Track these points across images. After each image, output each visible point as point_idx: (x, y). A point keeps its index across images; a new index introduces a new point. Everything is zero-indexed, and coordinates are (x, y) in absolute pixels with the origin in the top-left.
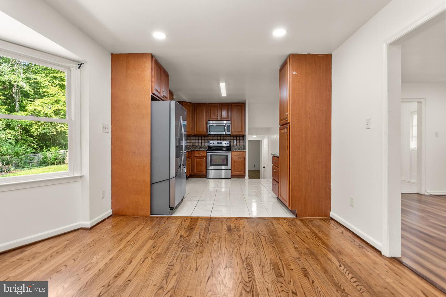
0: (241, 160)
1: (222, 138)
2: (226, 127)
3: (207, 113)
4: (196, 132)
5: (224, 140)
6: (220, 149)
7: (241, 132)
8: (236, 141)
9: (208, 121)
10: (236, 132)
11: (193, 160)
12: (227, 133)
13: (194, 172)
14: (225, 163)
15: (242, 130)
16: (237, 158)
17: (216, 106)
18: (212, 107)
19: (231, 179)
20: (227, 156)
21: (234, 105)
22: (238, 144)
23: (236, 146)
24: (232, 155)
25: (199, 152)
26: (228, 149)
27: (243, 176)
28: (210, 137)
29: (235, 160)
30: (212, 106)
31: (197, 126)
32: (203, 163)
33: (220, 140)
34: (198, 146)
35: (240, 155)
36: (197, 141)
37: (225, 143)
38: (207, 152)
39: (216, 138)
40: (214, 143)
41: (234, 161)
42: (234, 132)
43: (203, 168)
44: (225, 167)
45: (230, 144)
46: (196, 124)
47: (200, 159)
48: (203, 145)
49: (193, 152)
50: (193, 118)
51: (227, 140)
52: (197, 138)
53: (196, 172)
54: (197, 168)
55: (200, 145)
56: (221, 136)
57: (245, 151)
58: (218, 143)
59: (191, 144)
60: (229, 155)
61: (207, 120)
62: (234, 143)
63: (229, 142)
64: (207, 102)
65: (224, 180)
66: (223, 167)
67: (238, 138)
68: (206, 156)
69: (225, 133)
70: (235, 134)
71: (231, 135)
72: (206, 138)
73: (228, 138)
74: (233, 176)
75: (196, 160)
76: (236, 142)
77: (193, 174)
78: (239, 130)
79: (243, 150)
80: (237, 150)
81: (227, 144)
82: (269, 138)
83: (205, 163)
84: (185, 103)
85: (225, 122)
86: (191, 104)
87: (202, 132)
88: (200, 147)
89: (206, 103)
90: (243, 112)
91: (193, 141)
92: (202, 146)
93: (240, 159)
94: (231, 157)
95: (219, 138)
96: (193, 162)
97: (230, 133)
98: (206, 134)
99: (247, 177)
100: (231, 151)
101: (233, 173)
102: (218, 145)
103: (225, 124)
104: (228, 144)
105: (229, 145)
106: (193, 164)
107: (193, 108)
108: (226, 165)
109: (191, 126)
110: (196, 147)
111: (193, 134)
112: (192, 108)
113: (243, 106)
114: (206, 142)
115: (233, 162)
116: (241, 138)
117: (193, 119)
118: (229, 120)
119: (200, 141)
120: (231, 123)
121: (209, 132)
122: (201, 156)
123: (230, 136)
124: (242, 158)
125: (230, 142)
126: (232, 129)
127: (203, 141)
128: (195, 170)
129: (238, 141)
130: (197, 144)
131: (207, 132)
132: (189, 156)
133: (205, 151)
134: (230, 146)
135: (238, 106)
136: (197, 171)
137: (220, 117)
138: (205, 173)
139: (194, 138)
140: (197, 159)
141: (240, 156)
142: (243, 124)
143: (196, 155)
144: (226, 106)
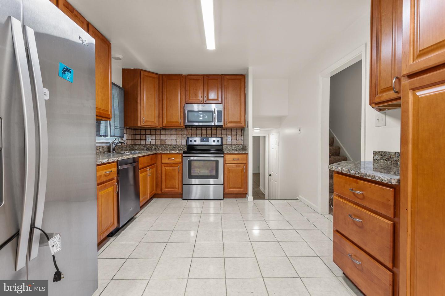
0: (241, 168)
1: (209, 132)
2: (214, 115)
3: (184, 92)
4: (165, 122)
5: (212, 135)
6: (206, 150)
7: (240, 122)
8: (230, 136)
9: (186, 105)
10: (232, 122)
11: (159, 168)
12: (217, 124)
13: (161, 190)
14: (214, 173)
15: (240, 119)
16: (234, 165)
17: (198, 79)
18: (192, 81)
19: (225, 199)
20: (217, 162)
21: (228, 77)
22: (235, 142)
23: (232, 145)
24: (225, 161)
25: (170, 156)
26: (219, 150)
27: (243, 195)
28: (189, 131)
29: (229, 168)
30: (191, 79)
31: (167, 112)
32: (177, 173)
33: (205, 136)
34: (170, 145)
35: (238, 159)
36: (168, 138)
37: (213, 141)
38: (184, 155)
39: (199, 132)
40: (195, 141)
41: (229, 170)
42: (229, 122)
43: (177, 182)
44: (214, 181)
45: (222, 142)
46: (165, 110)
47: (171, 168)
48: (179, 143)
49: (159, 156)
50: (161, 99)
51: (217, 136)
52: (168, 132)
53: (164, 189)
54: (166, 182)
55: (174, 143)
56: (206, 130)
57: (247, 154)
58: (202, 140)
59: (159, 143)
60: (221, 161)
61: (184, 102)
62: (228, 141)
63: (219, 139)
64: (184, 73)
65: (212, 203)
66: (212, 181)
67: (234, 133)
68: (181, 163)
69: (213, 124)
70: (230, 125)
71: (224, 127)
72: (184, 132)
73: (219, 132)
74: (227, 195)
75: (165, 169)
76: (230, 139)
77: (160, 192)
78: (236, 119)
79: (244, 152)
80: (233, 152)
81: (216, 141)
82: (279, 132)
83: (180, 174)
84: (146, 74)
85: (213, 106)
86: (156, 76)
87: (176, 122)
88: (174, 147)
89: (182, 75)
90: (243, 89)
91: (163, 138)
92: (176, 145)
93: (239, 167)
94: (225, 164)
95: (204, 132)
96: (160, 172)
97: (221, 124)
98: (182, 125)
99: (250, 197)
100: (223, 154)
101: (226, 191)
102: (202, 143)
103: (213, 110)
104: (218, 141)
105: (219, 143)
106: (159, 176)
107: (161, 82)
108: (216, 177)
109: (157, 112)
110: (166, 147)
111: (161, 126)
112: (159, 83)
113: (243, 80)
114: (183, 139)
115: (226, 172)
116: (239, 133)
117: (161, 101)
118: (221, 103)
119: (174, 137)
120: (224, 108)
121: (188, 122)
122: (172, 162)
123: (221, 129)
124: (242, 165)
125: (222, 138)
126: (226, 118)
127: (179, 138)
128: (164, 186)
129: (234, 138)
130: (168, 143)
131: (184, 122)
132: (153, 163)
133: (180, 154)
134: (222, 145)
135: (235, 79)
136: (166, 188)
137: (205, 99)
138: (180, 191)
139: (163, 132)
140: (167, 168)
141: (239, 162)
142: (243, 110)
143: (165, 160)
144: (215, 79)
